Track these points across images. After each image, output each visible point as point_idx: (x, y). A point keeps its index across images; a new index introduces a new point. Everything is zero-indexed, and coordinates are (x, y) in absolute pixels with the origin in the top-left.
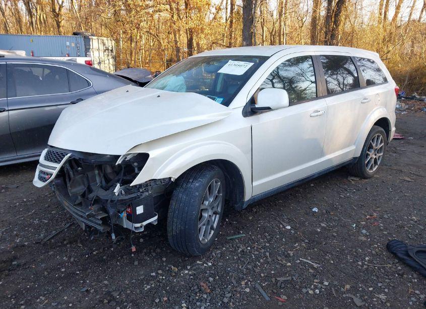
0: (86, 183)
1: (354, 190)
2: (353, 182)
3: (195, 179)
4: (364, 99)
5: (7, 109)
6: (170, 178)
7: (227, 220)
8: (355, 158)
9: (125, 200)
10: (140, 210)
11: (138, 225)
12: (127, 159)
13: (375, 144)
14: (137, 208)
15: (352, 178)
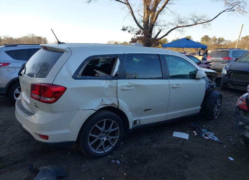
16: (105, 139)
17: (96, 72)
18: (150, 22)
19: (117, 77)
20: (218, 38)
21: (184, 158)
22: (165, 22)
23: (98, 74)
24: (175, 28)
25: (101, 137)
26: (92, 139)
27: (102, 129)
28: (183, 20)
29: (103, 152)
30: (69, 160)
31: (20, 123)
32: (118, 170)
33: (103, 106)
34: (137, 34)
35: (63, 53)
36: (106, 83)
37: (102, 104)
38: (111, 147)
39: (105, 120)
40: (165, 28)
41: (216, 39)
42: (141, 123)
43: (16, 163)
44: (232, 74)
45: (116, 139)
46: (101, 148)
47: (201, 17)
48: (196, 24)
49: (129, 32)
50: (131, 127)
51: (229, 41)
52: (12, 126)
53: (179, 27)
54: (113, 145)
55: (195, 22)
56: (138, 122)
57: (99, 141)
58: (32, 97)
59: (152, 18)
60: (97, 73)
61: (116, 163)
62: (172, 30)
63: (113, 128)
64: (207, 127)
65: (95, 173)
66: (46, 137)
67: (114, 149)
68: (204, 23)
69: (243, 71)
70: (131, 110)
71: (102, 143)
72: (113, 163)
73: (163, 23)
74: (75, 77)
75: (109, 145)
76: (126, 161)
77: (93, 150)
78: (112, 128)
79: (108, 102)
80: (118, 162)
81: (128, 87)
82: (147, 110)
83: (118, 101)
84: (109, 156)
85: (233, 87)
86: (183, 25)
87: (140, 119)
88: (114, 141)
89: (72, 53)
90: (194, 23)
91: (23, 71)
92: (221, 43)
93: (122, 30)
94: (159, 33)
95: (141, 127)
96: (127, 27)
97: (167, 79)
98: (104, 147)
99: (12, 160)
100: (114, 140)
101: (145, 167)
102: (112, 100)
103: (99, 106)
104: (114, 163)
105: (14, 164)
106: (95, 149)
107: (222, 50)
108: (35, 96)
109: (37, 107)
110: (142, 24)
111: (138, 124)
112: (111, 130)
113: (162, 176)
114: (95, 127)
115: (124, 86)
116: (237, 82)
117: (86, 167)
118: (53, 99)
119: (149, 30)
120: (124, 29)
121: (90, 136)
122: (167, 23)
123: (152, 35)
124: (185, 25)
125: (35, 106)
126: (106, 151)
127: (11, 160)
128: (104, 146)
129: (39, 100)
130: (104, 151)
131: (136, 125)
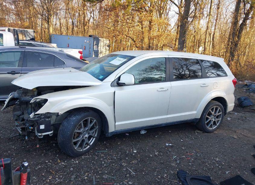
0: (22, 110)
1: (193, 138)
2: (196, 134)
3: (75, 116)
4: (203, 84)
5: (20, 72)
6: (58, 113)
7: (105, 142)
8: (196, 119)
9: (33, 120)
10: (42, 127)
11: (40, 134)
12: (37, 101)
13: (214, 112)
14: (41, 126)
15: (198, 131)
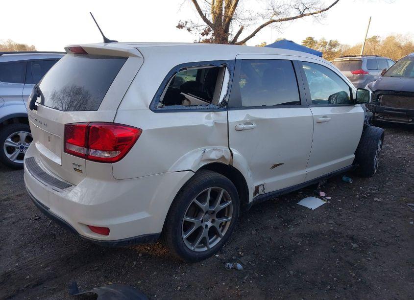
16: (210, 224)
17: (184, 98)
18: (225, 14)
19: (226, 106)
20: (328, 41)
21: (353, 248)
22: (251, 13)
23: (188, 100)
24: (268, 23)
25: (202, 221)
26: (188, 226)
27: (205, 206)
28: (281, 10)
29: (206, 249)
30: (143, 269)
31: (43, 206)
32: (244, 282)
33: (206, 163)
34: (203, 35)
35: (127, 58)
36: (208, 118)
37: (203, 159)
38: (219, 239)
39: (209, 189)
40: (250, 23)
41: (325, 43)
42: (266, 191)
43: (40, 283)
44: (381, 97)
45: (226, 222)
46: (204, 242)
47: (310, 4)
48: (302, 15)
49: (189, 30)
50: (251, 199)
51: (346, 46)
52: (12, 209)
53: (274, 21)
54: (223, 234)
55: (301, 12)
56: (261, 189)
57: (199, 230)
58: (66, 150)
59: (228, 6)
60: (186, 99)
61: (235, 269)
62: (262, 27)
63: (222, 202)
64: (367, 190)
65: (203, 291)
66: (105, 231)
67: (224, 241)
68: (314, 13)
69: (400, 91)
70: (251, 168)
71: (205, 233)
72: (230, 268)
73: (246, 15)
74: (154, 108)
75: (216, 234)
76: (252, 262)
77: (189, 247)
78: (220, 204)
79: (214, 155)
80: (239, 266)
81: (247, 123)
82: (276, 166)
83: (231, 151)
84: (217, 256)
85: (383, 119)
86: (280, 17)
87: (265, 184)
88: (224, 227)
89: (145, 58)
90: (299, 14)
91: (39, 100)
92: (333, 49)
93: (178, 27)
94: (239, 33)
95: (267, 197)
96: (186, 22)
97: (307, 106)
98: (208, 239)
99: (30, 277)
100: (223, 224)
101: (291, 272)
102: (219, 150)
103: (199, 164)
104: (232, 268)
105: (37, 285)
106: (193, 245)
107: (350, 59)
108: (75, 148)
109: (81, 171)
110: (210, 18)
111: (261, 192)
112: (218, 207)
113: (329, 287)
114: (194, 203)
115: (240, 122)
116: (391, 110)
117: (182, 281)
118: (118, 153)
119: (224, 28)
120: (180, 26)
121: (185, 221)
122: (253, 15)
123: (229, 37)
124: (284, 17)
125: (75, 169)
126: (211, 246)
127: (28, 277)
128: (207, 237)
129: (86, 157)
130: (208, 247)
131: (258, 194)
